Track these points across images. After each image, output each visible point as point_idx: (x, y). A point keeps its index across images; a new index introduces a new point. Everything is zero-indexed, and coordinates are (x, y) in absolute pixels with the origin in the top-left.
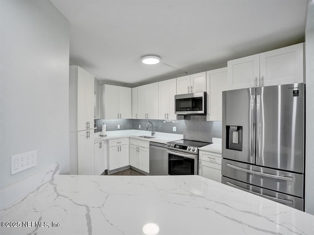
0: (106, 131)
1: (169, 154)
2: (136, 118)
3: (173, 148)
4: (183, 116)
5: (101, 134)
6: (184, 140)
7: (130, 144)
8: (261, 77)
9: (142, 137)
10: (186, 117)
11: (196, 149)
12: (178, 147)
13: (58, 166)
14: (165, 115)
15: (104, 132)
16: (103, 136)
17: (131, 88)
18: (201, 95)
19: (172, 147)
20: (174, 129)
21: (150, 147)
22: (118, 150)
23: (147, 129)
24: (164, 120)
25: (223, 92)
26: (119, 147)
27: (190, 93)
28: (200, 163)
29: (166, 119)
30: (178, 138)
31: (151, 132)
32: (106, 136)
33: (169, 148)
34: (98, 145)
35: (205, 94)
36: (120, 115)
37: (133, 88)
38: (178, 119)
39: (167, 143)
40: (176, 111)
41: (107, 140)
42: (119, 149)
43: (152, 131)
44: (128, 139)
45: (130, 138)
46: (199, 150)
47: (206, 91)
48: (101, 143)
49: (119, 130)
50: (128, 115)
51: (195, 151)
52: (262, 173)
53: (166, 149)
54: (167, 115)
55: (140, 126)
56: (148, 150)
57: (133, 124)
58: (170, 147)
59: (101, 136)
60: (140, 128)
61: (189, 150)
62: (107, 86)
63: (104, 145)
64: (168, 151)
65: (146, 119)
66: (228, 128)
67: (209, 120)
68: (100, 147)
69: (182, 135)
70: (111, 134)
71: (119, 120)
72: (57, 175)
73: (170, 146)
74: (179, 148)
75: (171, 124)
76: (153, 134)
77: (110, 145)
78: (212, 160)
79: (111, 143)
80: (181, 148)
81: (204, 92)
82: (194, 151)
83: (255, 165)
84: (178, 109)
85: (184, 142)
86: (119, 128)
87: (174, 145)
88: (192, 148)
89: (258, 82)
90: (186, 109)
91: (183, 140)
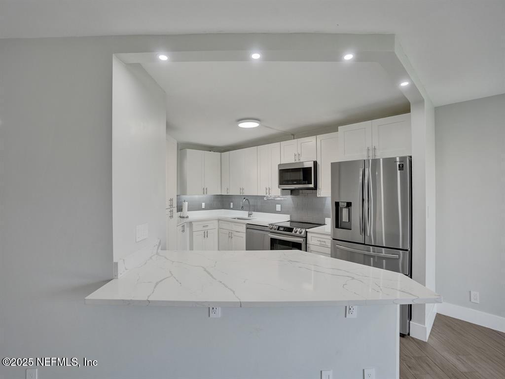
0: (188, 211)
1: (271, 238)
2: (227, 193)
3: (276, 231)
4: (290, 191)
5: (181, 215)
6: (291, 221)
7: (219, 228)
8: (373, 147)
9: (235, 218)
10: (292, 192)
11: (304, 231)
12: (281, 229)
13: (160, 241)
14: (266, 189)
15: (186, 212)
16: (183, 217)
17: (219, 153)
18: (311, 165)
19: (275, 229)
20: (278, 207)
21: (246, 231)
22: (204, 236)
23: (242, 208)
24: (265, 196)
25: (331, 163)
26: (206, 231)
27: (297, 161)
28: (309, 247)
29: (268, 194)
30: (283, 220)
31: (248, 212)
32: (187, 217)
33: (271, 230)
34: (180, 228)
35: (315, 163)
36: (205, 190)
37: (222, 153)
38: (283, 194)
39: (268, 225)
40: (280, 184)
41: (191, 223)
42: (206, 235)
43: (249, 210)
44: (217, 221)
45: (220, 220)
46: (307, 232)
47: (316, 160)
48: (183, 226)
49: (203, 209)
50: (216, 190)
51: (303, 233)
52: (372, 252)
53: (267, 233)
54: (269, 190)
55: (232, 204)
56: (244, 235)
57: (223, 201)
58: (273, 230)
59: (181, 217)
60: (232, 207)
61: (296, 232)
62: (189, 151)
63: (187, 229)
64: (270, 235)
65: (241, 194)
66: (337, 204)
67: (319, 196)
68: (183, 231)
69: (289, 216)
70: (194, 215)
71: (205, 196)
72: (159, 250)
73: (272, 228)
74: (283, 231)
75: (274, 202)
76: (249, 215)
77: (195, 228)
78: (322, 243)
79: (195, 227)
80: (285, 231)
81: (314, 162)
82: (301, 233)
83: (364, 244)
84: (282, 182)
85: (291, 224)
86: (204, 208)
87: (278, 227)
88: (299, 230)
89: (371, 152)
90: (292, 182)
91: (289, 222)
